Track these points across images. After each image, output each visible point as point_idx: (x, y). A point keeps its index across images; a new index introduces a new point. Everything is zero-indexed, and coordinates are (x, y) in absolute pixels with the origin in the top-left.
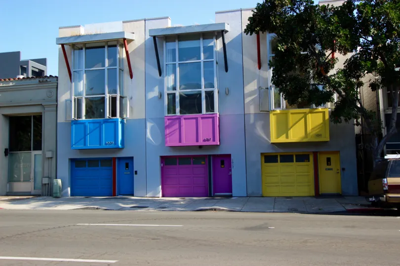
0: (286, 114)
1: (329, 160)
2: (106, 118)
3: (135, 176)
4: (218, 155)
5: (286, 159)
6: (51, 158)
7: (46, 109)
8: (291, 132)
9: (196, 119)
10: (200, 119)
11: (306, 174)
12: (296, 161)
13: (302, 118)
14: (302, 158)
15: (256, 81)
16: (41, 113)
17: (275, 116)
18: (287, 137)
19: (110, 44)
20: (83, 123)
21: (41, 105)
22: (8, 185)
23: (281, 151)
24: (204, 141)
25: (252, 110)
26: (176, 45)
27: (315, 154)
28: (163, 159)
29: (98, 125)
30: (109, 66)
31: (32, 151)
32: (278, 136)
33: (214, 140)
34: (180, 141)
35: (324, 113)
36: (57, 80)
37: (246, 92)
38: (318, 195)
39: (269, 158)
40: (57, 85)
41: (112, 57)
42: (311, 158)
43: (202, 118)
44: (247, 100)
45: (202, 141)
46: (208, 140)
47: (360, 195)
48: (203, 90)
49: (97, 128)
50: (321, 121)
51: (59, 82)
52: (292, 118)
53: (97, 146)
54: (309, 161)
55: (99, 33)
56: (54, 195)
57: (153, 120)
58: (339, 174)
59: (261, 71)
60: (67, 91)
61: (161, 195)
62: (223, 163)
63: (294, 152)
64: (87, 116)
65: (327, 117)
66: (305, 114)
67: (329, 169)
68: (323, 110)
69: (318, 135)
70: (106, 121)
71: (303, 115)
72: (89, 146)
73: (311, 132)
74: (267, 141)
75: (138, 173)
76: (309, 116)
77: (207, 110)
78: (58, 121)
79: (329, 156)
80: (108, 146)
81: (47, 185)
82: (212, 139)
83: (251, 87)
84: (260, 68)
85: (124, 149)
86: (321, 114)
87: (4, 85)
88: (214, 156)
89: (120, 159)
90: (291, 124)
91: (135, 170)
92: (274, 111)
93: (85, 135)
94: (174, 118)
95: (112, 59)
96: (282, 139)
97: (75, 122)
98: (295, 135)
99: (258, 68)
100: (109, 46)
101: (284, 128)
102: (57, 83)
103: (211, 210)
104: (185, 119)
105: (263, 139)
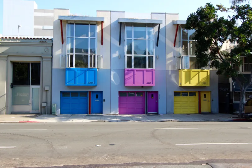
0: (190, 71)
1: (205, 95)
2: (89, 68)
3: (103, 102)
4: (150, 92)
5: (185, 94)
6: (48, 90)
7: (44, 59)
8: (191, 81)
9: (143, 71)
10: (145, 72)
11: (194, 102)
12: (189, 96)
13: (197, 74)
14: (192, 94)
15: (172, 52)
16: (40, 62)
17: (184, 72)
18: (190, 83)
19: (91, 23)
20: (74, 70)
21: (41, 56)
22: (12, 107)
23: (184, 90)
24: (147, 83)
25: (170, 68)
26: (133, 29)
27: (199, 92)
28: (120, 93)
29: (83, 72)
30: (90, 37)
31: (30, 86)
32: (186, 82)
33: (153, 84)
34: (134, 83)
35: (207, 72)
36: (52, 42)
37: (167, 58)
38: (200, 112)
39: (176, 94)
40: (52, 45)
41: (93, 31)
42: (197, 94)
43: (147, 71)
44: (168, 62)
45: (146, 83)
46: (149, 83)
47: (219, 113)
48: (147, 56)
49: (83, 73)
50: (206, 76)
51: (54, 43)
52: (193, 74)
53: (83, 84)
54: (195, 96)
55: (88, 16)
56: (53, 114)
57: (115, 70)
58: (210, 103)
59: (175, 47)
60: (60, 49)
61: (118, 113)
62: (152, 96)
63: (189, 91)
64: (76, 66)
65: (209, 74)
66: (199, 72)
67: (205, 100)
68: (207, 71)
69: (204, 83)
70: (89, 70)
71: (197, 72)
72: (77, 84)
73: (202, 81)
74: (177, 84)
75: (105, 100)
76: (201, 73)
77: (149, 67)
78: (53, 68)
79: (205, 94)
80: (90, 85)
81: (45, 107)
82: (151, 83)
83: (170, 55)
84: (174, 46)
85: (97, 87)
86: (206, 72)
87: (12, 42)
88: (148, 92)
89: (93, 92)
90: (192, 76)
91: (103, 99)
92: (184, 69)
93: (75, 78)
94: (130, 70)
95: (93, 33)
96: (187, 84)
97: (69, 69)
98: (194, 82)
99: (173, 46)
100: (91, 24)
101: (188, 78)
102: (53, 44)
103: (169, 121)
104: (137, 71)
105: (174, 83)
